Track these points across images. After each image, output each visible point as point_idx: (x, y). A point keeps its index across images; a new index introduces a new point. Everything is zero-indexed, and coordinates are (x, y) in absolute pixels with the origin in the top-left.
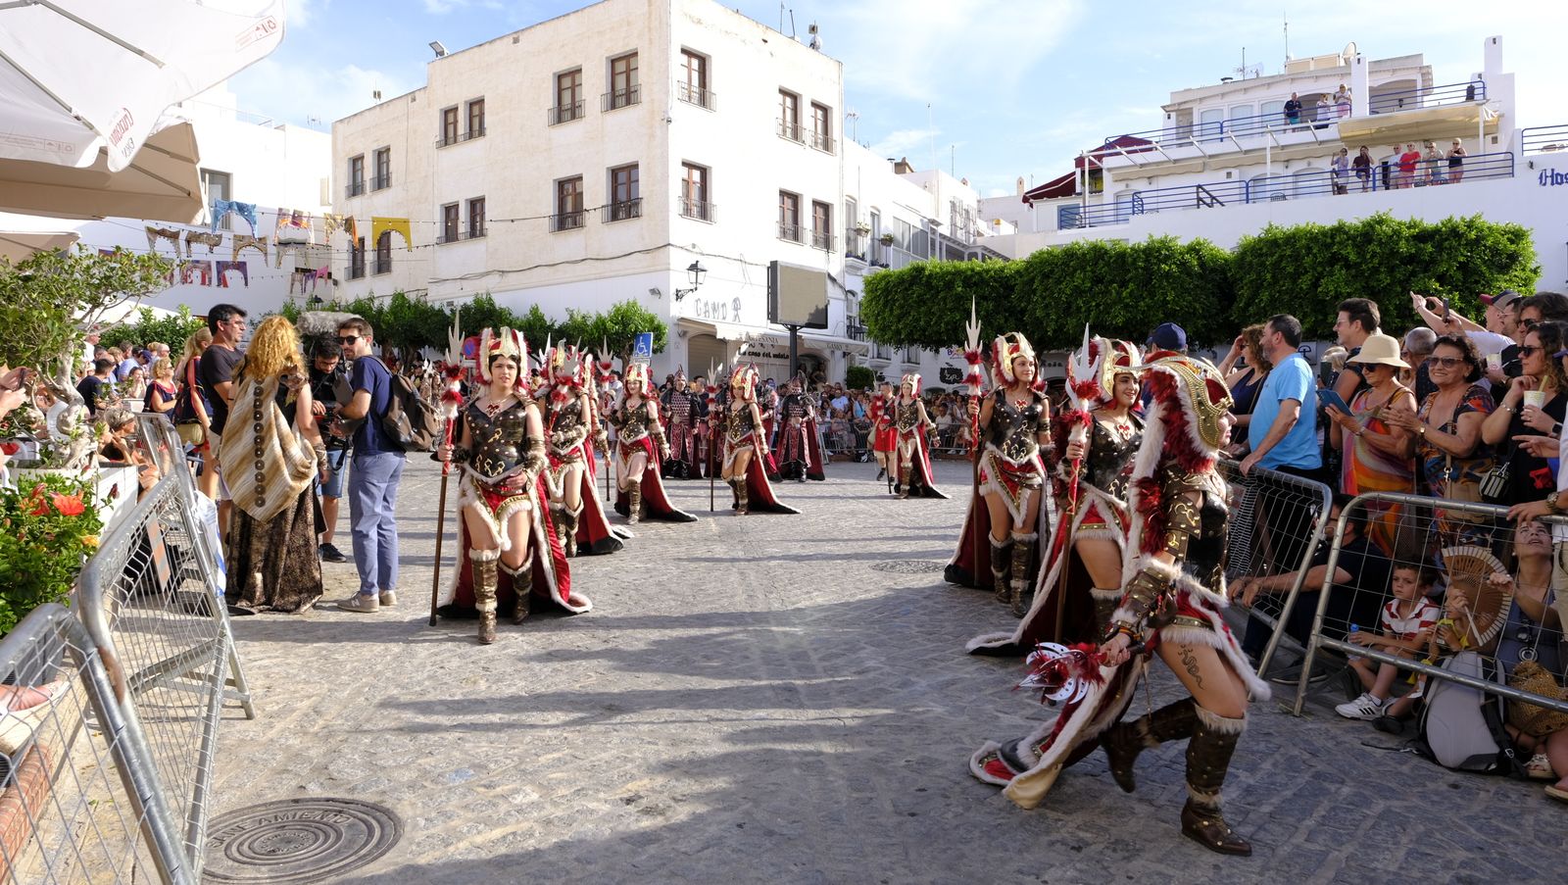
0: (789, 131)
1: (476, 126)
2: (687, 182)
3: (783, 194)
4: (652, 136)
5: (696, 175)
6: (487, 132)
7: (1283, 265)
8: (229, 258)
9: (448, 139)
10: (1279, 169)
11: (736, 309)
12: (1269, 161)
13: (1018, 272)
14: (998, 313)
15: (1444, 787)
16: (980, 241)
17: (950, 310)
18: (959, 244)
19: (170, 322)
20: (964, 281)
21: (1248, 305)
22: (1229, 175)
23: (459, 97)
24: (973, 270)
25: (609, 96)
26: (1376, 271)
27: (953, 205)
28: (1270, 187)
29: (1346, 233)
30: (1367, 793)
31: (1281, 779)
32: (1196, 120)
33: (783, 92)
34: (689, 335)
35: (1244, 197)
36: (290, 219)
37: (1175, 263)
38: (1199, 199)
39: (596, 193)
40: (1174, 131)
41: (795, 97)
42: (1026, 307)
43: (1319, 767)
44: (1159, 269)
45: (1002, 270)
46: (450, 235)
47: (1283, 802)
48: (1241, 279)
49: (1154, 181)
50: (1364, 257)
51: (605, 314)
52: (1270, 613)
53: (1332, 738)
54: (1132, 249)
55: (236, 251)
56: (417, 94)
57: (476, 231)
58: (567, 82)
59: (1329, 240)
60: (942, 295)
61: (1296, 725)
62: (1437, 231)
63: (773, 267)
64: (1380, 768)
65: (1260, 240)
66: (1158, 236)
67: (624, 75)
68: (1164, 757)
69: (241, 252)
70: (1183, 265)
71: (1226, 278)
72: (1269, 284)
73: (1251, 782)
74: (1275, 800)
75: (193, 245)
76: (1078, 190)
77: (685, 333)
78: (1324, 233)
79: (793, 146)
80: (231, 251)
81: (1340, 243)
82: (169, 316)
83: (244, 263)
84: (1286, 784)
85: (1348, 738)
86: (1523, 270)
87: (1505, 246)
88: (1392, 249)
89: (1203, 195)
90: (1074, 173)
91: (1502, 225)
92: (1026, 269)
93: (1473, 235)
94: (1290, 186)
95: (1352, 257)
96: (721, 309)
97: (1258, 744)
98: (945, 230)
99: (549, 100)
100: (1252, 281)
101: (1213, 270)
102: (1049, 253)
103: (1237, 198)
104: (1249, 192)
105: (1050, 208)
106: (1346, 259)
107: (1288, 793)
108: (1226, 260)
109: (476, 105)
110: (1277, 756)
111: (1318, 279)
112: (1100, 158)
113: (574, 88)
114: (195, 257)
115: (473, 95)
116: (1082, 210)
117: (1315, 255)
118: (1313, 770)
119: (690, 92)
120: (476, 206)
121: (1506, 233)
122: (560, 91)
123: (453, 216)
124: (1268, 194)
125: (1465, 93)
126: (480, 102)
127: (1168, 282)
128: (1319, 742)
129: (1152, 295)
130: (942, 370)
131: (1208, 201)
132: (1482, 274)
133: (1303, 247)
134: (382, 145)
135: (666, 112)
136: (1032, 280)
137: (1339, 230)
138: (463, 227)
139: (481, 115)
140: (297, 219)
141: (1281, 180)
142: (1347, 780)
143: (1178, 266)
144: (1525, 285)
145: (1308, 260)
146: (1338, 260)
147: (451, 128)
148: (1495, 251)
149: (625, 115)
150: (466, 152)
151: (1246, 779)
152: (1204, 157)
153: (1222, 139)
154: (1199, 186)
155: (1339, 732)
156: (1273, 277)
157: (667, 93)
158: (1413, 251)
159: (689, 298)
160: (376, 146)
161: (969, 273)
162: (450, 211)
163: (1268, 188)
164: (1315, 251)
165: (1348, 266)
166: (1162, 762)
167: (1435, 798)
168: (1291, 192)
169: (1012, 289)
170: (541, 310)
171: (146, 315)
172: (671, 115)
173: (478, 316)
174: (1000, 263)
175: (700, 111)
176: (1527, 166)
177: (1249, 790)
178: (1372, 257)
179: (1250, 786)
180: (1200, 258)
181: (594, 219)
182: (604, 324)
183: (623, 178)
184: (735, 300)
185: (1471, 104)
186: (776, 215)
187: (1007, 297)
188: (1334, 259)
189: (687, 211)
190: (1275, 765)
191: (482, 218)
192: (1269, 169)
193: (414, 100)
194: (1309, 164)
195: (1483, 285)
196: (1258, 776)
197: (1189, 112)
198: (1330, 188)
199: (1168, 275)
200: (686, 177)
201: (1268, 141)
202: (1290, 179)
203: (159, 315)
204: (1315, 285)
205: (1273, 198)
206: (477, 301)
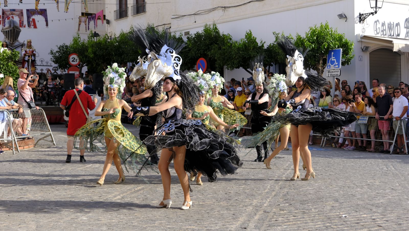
8: (33, 7)
34: (371, 50)
51: (303, 36)
77: (367, 48)
83: (46, 11)
96: (396, 28)
159: (370, 20)
170: (254, 35)
173: (207, 42)
206: (207, 30)
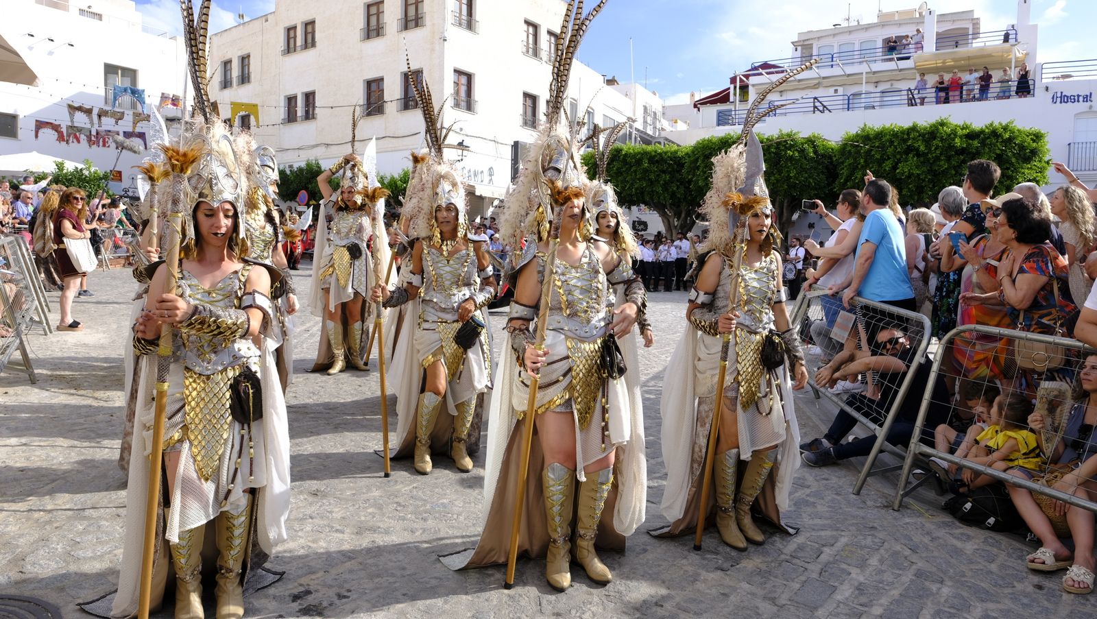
0: (531, 50)
1: (309, 40)
2: (456, 84)
3: (526, 95)
4: (433, 50)
5: (464, 80)
6: (317, 44)
7: (873, 153)
8: (130, 130)
9: (289, 49)
10: (871, 88)
11: (491, 175)
12: (864, 82)
13: (687, 154)
14: (672, 183)
15: (1030, 589)
16: (663, 134)
17: (639, 179)
18: (649, 135)
19: (78, 172)
20: (649, 160)
21: (847, 180)
22: (836, 91)
23: (298, 19)
24: (656, 152)
25: (403, 21)
26: (937, 159)
27: (645, 108)
28: (864, 100)
29: (918, 132)
30: (965, 594)
31: (888, 577)
32: (815, 52)
33: (528, 23)
35: (846, 106)
36: (170, 101)
37: (797, 150)
38: (815, 107)
39: (393, 90)
40: (799, 59)
41: (536, 27)
42: (692, 178)
43: (921, 564)
44: (786, 153)
45: (676, 152)
46: (291, 117)
47: (891, 603)
48: (843, 163)
49: (784, 94)
50: (930, 149)
51: (396, 176)
52: (875, 421)
53: (928, 534)
54: (767, 139)
55: (135, 124)
56: (269, 17)
57: (309, 115)
58: (373, 10)
59: (905, 136)
60: (634, 168)
61: (895, 519)
62: (982, 132)
63: (516, 146)
64: (973, 567)
65: (857, 135)
66: (785, 131)
67: (414, 6)
68: (785, 551)
69: (138, 125)
70: (802, 151)
71: (831, 163)
72: (862, 166)
73: (862, 579)
74: (884, 601)
75: (103, 118)
76: (731, 99)
78: (903, 132)
79: (533, 62)
80: (131, 124)
81: (914, 139)
82: (77, 168)
83: (144, 134)
84: (893, 583)
85: (941, 533)
86: (1040, 161)
87: (1029, 143)
88: (949, 144)
89: (817, 104)
90: (729, 89)
91: (1027, 129)
92: (693, 152)
93: (1007, 136)
94: (878, 99)
95: (922, 148)
96: (480, 175)
97: (865, 539)
98: (639, 125)
99: (360, 22)
100: (850, 165)
101: (823, 156)
102: (710, 141)
103: (841, 107)
104: (850, 103)
105: (712, 111)
106: (917, 150)
107: (895, 593)
108: (832, 149)
109: (310, 25)
110: (882, 551)
111: (897, 164)
112: (747, 77)
113: (379, 14)
114: (104, 128)
115: (308, 18)
116: (733, 113)
117: (896, 147)
118: (914, 567)
119: (460, 20)
120: (310, 97)
121: (1030, 134)
122: (369, 16)
123: (293, 104)
124: (863, 105)
125: (1002, 37)
126: (313, 23)
127: (791, 163)
128: (917, 538)
129: (780, 172)
130: (634, 222)
131: (821, 108)
132: (1012, 164)
133: (887, 140)
134: (244, 52)
135: (443, 33)
136: (697, 160)
137: (914, 129)
138: (300, 111)
139: (313, 33)
140: (175, 101)
141: (872, 95)
142: (946, 579)
143: (799, 152)
144: (1040, 172)
145: (890, 150)
146: (912, 150)
147: (292, 41)
148: (1022, 147)
149: (414, 35)
150: (302, 58)
151: (857, 575)
152: (820, 78)
153: (832, 66)
154: (815, 98)
155: (933, 527)
156: (865, 162)
157: (444, 20)
158: (965, 146)
160: (240, 54)
161: (653, 154)
162: (291, 100)
163: (863, 100)
164: (896, 144)
165: (918, 155)
166: (783, 557)
167: (1025, 601)
168: (878, 104)
169: (682, 165)
171: (60, 166)
172: (446, 35)
173: (309, 176)
174: (675, 148)
175: (467, 33)
176: (1044, 89)
177: (860, 589)
178: (936, 149)
179: (860, 584)
180: (814, 147)
181: (391, 108)
182: (395, 183)
183: (412, 79)
184: (490, 169)
185: (1007, 45)
186: (521, 110)
187: (679, 171)
188: (909, 150)
189: (457, 105)
190: (881, 561)
191: (314, 107)
192: (864, 88)
193: (267, 21)
194: (892, 85)
195: (1012, 171)
196: (867, 573)
197: (810, 47)
198: (906, 102)
199: (791, 158)
200: (456, 81)
201: (864, 68)
202: (878, 95)
203: (70, 166)
204: (895, 167)
205: (866, 108)
206: (308, 165)
